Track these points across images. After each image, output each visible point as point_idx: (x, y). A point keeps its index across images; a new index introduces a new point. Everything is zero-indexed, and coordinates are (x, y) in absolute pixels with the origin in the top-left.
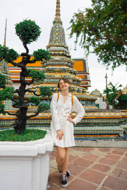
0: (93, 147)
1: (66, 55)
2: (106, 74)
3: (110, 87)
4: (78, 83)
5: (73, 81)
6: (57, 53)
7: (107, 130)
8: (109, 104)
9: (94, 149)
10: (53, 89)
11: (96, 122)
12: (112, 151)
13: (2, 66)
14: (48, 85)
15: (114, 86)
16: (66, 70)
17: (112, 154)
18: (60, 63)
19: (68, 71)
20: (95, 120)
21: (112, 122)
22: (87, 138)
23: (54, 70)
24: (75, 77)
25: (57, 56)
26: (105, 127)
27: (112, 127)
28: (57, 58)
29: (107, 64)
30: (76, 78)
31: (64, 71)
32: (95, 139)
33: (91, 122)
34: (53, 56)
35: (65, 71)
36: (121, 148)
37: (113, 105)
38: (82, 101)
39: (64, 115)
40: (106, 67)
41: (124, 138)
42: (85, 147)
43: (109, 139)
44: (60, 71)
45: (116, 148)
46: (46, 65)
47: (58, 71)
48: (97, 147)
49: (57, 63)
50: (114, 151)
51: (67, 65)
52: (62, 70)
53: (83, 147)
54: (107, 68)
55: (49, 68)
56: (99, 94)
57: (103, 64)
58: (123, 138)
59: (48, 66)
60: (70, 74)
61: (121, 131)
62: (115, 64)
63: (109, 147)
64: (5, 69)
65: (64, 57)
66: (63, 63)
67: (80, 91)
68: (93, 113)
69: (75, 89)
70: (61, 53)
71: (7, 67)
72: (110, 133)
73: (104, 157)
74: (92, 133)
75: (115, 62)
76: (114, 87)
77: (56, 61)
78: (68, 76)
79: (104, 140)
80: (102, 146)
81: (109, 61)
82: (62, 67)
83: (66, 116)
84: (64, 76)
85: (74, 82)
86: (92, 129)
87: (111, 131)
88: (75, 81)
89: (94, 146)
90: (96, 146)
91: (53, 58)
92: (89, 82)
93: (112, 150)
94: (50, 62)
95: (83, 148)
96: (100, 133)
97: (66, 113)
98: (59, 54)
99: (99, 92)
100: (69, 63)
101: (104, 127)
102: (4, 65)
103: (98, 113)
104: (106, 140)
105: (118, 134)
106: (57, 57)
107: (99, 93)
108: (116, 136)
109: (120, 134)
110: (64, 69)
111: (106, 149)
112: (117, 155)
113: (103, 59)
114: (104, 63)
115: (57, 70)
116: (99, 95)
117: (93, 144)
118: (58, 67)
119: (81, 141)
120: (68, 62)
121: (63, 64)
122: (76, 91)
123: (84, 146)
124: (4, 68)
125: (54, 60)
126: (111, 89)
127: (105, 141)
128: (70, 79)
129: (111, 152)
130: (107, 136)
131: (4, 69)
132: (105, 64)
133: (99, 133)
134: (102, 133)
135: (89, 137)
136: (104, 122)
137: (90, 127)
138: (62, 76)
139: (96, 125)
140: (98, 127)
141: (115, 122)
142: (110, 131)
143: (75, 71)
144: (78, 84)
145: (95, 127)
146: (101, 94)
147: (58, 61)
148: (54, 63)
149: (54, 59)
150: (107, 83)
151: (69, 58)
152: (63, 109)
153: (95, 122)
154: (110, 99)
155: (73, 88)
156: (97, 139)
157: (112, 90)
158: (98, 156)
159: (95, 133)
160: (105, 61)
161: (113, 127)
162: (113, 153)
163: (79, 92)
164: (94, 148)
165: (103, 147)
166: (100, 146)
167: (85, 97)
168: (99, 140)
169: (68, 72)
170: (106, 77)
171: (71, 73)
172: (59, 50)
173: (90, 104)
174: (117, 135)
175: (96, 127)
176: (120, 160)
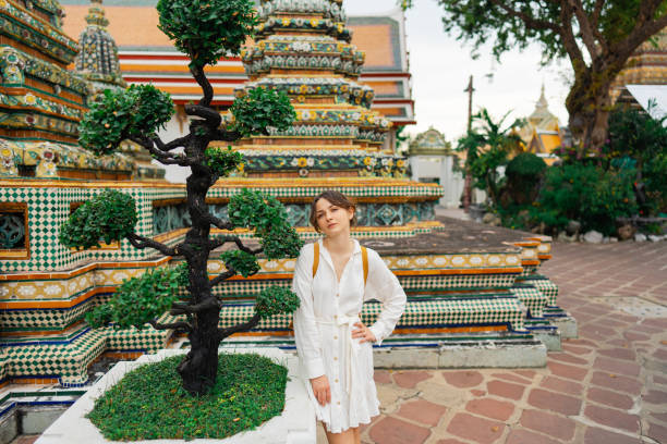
0: (426, 368)
1: (333, 28)
2: (471, 78)
3: (480, 128)
4: (378, 134)
5: (361, 130)
6: (303, 20)
7: (472, 312)
8: (476, 186)
9: (432, 376)
10: (289, 162)
11: (439, 286)
12: (489, 384)
13: (94, 56)
14: (273, 147)
15: (494, 123)
16: (336, 89)
17: (487, 396)
18: (313, 61)
19: (343, 93)
20: (435, 281)
21: (490, 284)
22: (407, 340)
23: (292, 91)
24: (366, 118)
25: (301, 33)
26: (469, 302)
27: (489, 301)
28: (302, 43)
29: (476, 37)
30: (371, 120)
31: (328, 93)
32: (432, 342)
33: (424, 286)
34: (285, 32)
35: (333, 93)
36: (516, 368)
37: (488, 189)
38: (393, 208)
39: (343, 320)
40: (472, 48)
41: (526, 337)
42: (401, 368)
43: (480, 342)
44: (313, 94)
45: (500, 367)
46: (262, 68)
47: (307, 94)
48: (440, 368)
49: (302, 61)
50: (494, 381)
51: (337, 71)
52: (319, 88)
53: (394, 368)
54: (476, 52)
55: (276, 82)
56: (440, 145)
57: (460, 38)
58: (522, 337)
59: (269, 73)
60: (351, 105)
61: (517, 315)
62: (503, 37)
63: (477, 365)
64: (107, 64)
65: (327, 39)
66: (325, 61)
67: (384, 167)
68: (431, 257)
69: (366, 161)
70: (315, 22)
71: (112, 57)
72: (481, 321)
73: (462, 409)
74: (425, 322)
75: (504, 29)
76: (495, 128)
77: (299, 54)
78: (344, 114)
79: (462, 344)
80: (455, 365)
81: (483, 28)
82: (320, 79)
83: (347, 324)
84: (328, 113)
85: (364, 134)
86: (425, 308)
87: (487, 316)
88: (367, 131)
89: (431, 365)
90: (435, 364)
91: (287, 45)
92: (408, 107)
93: (487, 376)
94: (276, 60)
95: (394, 372)
96: (450, 322)
97: (348, 315)
98: (309, 26)
99: (443, 138)
100: (347, 60)
101: (464, 302)
102: (102, 51)
103: (448, 257)
104: (470, 345)
105: (508, 324)
106: (299, 37)
107: (441, 141)
108: (500, 329)
109: (514, 322)
110: (326, 85)
111: (468, 374)
112: (502, 399)
113: (462, 18)
114: (466, 34)
115: (301, 88)
116: (441, 148)
117: (428, 357)
118: (305, 79)
119: (389, 349)
120: (342, 59)
121: (325, 66)
122: (369, 171)
123: (397, 365)
124: (103, 61)
125: (292, 49)
126: (486, 133)
127: (467, 347)
128: (350, 124)
129: (483, 387)
130: (471, 329)
131: (103, 66)
132: (467, 38)
133: (446, 322)
134: (456, 322)
135: (413, 337)
136: (465, 284)
137: (418, 304)
138: (320, 114)
139: (436, 295)
140: (444, 303)
141: (500, 284)
142: (481, 316)
143: (366, 92)
144: (377, 139)
145: (434, 303)
146: (448, 145)
147: (307, 54)
148: (291, 60)
149: (290, 46)
150: (470, 110)
151: (344, 42)
152: (337, 300)
153: (434, 286)
154: (480, 169)
155: (359, 157)
156: (440, 342)
157: (487, 138)
158: (445, 408)
159: (436, 322)
160: (470, 29)
161: (494, 301)
162: (491, 392)
163: (382, 171)
164: (430, 372)
165: (458, 368)
166: (447, 365)
167: (401, 194)
168: (446, 344)
169: (341, 99)
170: (470, 89)
171: (352, 99)
172: (306, 11)
173: (417, 215)
174: (505, 328)
175: (439, 303)
176: (514, 419)
